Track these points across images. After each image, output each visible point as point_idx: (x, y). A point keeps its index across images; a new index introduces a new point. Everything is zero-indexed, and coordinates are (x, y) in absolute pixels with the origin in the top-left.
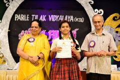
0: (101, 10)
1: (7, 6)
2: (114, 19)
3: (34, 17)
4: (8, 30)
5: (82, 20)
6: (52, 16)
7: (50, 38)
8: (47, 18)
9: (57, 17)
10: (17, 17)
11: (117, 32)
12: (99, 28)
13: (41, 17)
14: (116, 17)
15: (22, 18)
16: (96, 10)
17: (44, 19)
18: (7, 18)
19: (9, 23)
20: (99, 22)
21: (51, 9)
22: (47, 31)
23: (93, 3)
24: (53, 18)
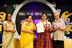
0: (60, 10)
1: (15, 8)
2: (66, 14)
3: (28, 14)
4: (15, 20)
5: (50, 15)
6: (36, 13)
7: (35, 23)
8: (34, 14)
9: (39, 13)
10: (20, 14)
11: (67, 20)
12: (57, 19)
13: (31, 13)
14: (67, 13)
15: (22, 14)
16: (57, 10)
17: (33, 15)
18: (15, 14)
19: (16, 17)
20: (57, 16)
21: (36, 10)
22: (34, 20)
23: (56, 6)
24: (37, 14)
